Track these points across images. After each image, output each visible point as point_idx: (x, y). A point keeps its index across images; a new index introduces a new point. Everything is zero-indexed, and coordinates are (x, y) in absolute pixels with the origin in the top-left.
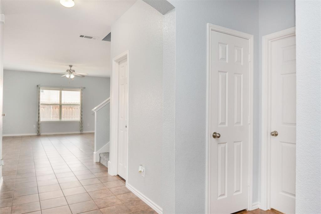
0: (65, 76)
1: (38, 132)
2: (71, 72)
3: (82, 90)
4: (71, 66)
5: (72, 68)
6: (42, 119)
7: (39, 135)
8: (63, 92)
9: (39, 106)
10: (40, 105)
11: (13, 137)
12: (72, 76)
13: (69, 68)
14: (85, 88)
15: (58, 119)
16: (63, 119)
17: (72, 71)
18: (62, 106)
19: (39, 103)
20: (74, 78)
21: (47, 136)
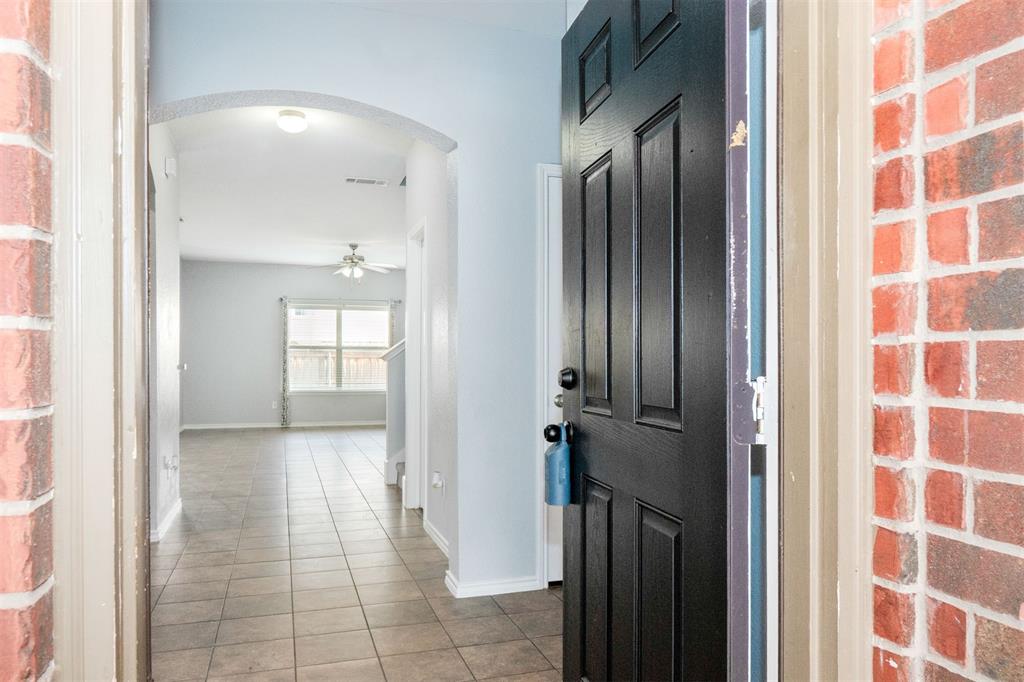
0: (341, 274)
1: (284, 419)
2: (353, 261)
3: (391, 307)
4: (354, 247)
5: (358, 252)
6: (293, 387)
7: (285, 428)
8: (344, 313)
9: (285, 352)
10: (289, 350)
11: (225, 431)
12: (358, 273)
13: (350, 252)
14: (400, 302)
15: (331, 386)
16: (345, 388)
17: (356, 260)
18: (343, 351)
19: (285, 343)
20: (362, 278)
21: (303, 429)
